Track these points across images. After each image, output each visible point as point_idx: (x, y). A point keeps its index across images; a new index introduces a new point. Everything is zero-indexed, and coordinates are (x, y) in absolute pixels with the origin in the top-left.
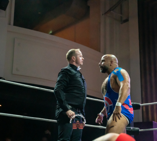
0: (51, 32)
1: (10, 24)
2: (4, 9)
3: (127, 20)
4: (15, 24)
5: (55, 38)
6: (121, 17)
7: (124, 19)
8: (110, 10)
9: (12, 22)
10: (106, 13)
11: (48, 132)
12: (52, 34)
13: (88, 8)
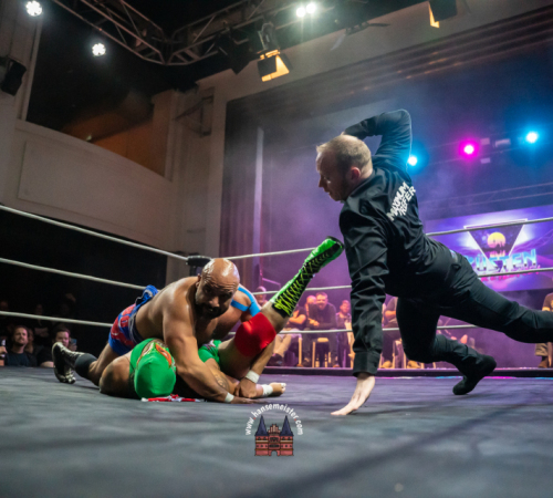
0: (90, 138)
1: (20, 117)
2: (13, 93)
3: (208, 133)
4: (30, 119)
5: (94, 148)
6: (200, 128)
7: (204, 130)
8: (184, 114)
9: (25, 115)
10: (178, 118)
11: (70, 296)
12: (90, 141)
13: (151, 108)
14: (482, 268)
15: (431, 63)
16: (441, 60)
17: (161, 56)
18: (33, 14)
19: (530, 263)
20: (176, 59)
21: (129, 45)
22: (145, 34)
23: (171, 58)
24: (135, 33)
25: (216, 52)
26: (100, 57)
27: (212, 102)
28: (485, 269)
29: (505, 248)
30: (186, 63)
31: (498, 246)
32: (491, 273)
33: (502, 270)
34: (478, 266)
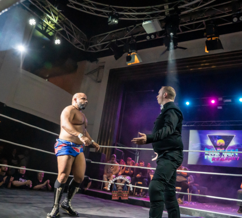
1: (19, 67)
3: (100, 82)
6: (97, 79)
7: (98, 80)
9: (21, 66)
10: (87, 74)
14: (213, 155)
15: (202, 65)
16: (206, 64)
17: (84, 48)
18: (31, 24)
19: (235, 155)
20: (90, 49)
21: (71, 41)
22: (79, 37)
23: (88, 49)
24: (74, 36)
25: (108, 49)
26: (58, 45)
27: (103, 68)
28: (214, 155)
29: (224, 147)
30: (94, 51)
31: (221, 145)
32: (217, 157)
33: (222, 157)
34: (211, 153)
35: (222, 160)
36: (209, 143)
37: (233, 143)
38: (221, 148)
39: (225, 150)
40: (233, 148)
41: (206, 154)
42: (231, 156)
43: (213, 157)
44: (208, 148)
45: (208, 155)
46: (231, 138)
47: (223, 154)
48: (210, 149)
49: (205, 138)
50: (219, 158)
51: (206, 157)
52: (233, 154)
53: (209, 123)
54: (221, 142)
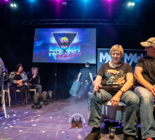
31: (65, 42)
32: (60, 54)
33: (66, 53)
34: (55, 51)
35: (65, 56)
36: (53, 40)
37: (76, 40)
38: (65, 46)
39: (68, 46)
40: (76, 45)
41: (50, 52)
42: (74, 52)
43: (57, 54)
44: (52, 46)
45: (52, 52)
46: (74, 35)
47: (67, 51)
48: (54, 46)
49: (50, 36)
50: (62, 55)
51: (50, 54)
52: (75, 51)
53: (54, 22)
54: (65, 39)
